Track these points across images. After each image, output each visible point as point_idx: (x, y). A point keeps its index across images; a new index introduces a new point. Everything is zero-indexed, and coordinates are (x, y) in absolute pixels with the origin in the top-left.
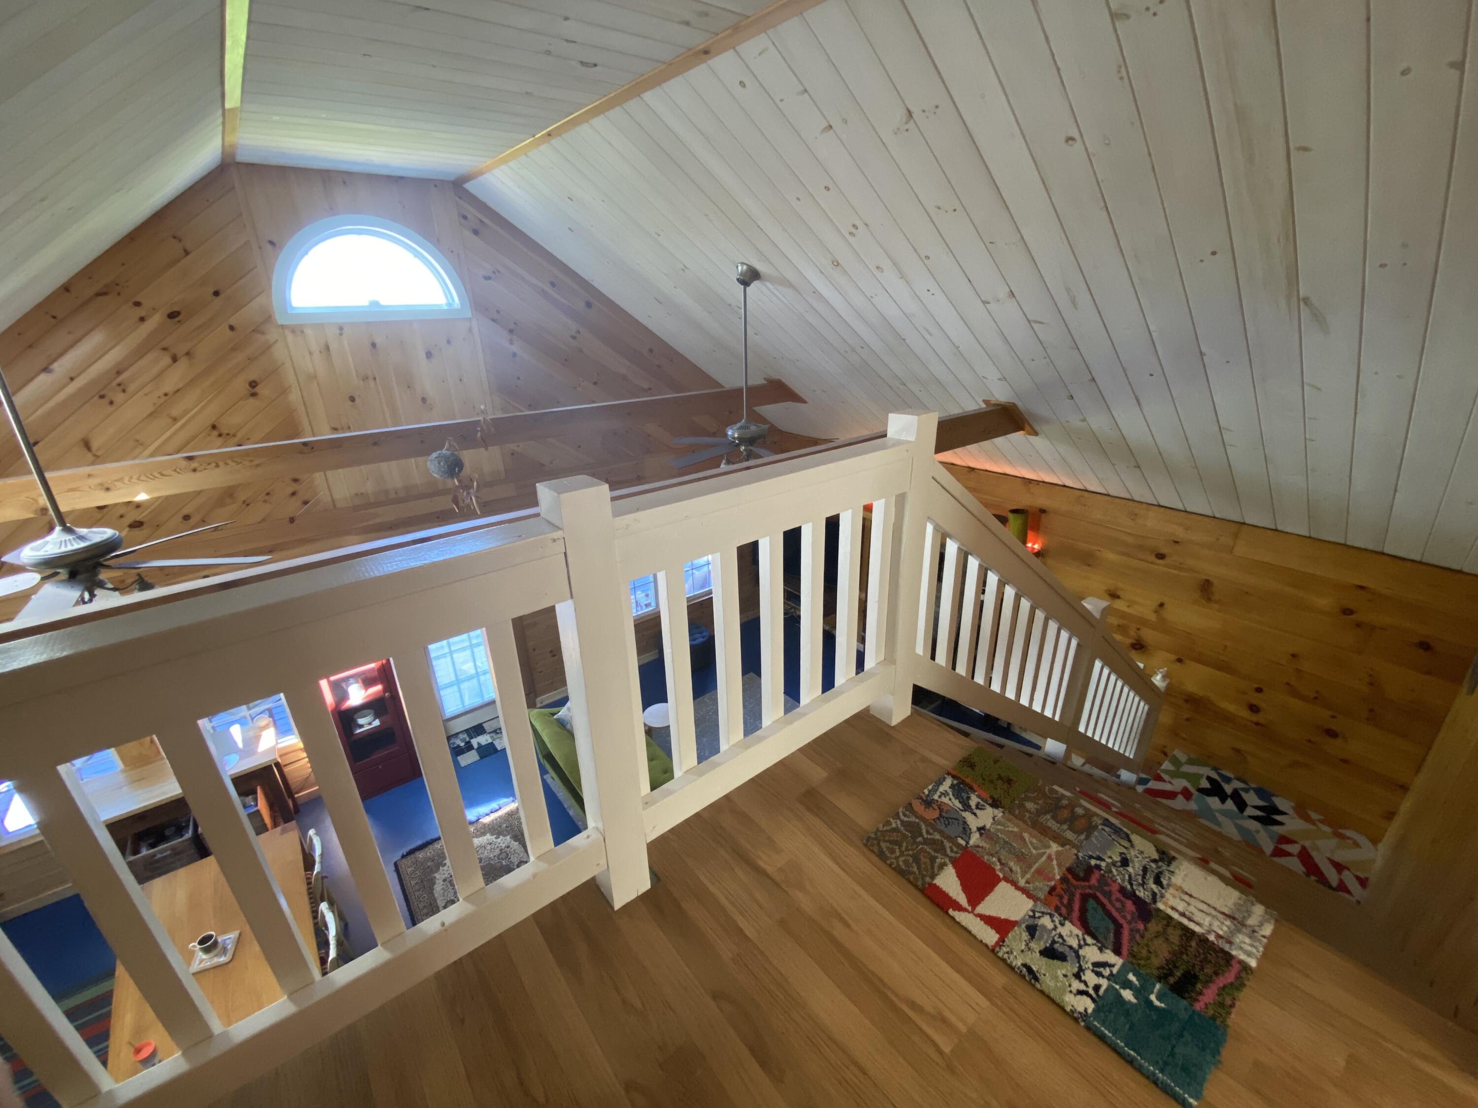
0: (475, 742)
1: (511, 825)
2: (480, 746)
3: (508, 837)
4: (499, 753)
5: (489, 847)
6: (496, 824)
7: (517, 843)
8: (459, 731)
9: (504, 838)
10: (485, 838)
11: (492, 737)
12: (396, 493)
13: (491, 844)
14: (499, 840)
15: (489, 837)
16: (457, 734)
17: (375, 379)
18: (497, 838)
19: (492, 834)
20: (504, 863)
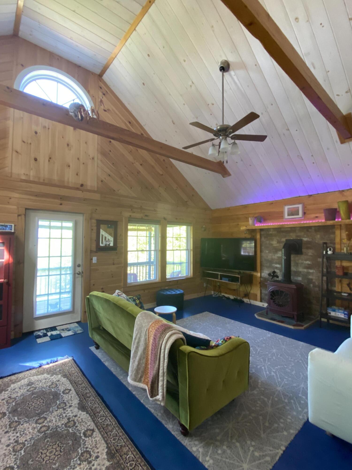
0: (49, 334)
1: (63, 370)
2: (52, 335)
3: (60, 376)
4: (62, 339)
5: (44, 381)
6: (53, 369)
7: (65, 379)
8: (41, 328)
9: (56, 376)
10: (43, 376)
11: (60, 332)
12: (44, 180)
13: (46, 379)
14: (52, 377)
15: (46, 375)
16: (40, 330)
17: (49, 129)
18: (51, 376)
19: (48, 374)
20: (53, 390)
